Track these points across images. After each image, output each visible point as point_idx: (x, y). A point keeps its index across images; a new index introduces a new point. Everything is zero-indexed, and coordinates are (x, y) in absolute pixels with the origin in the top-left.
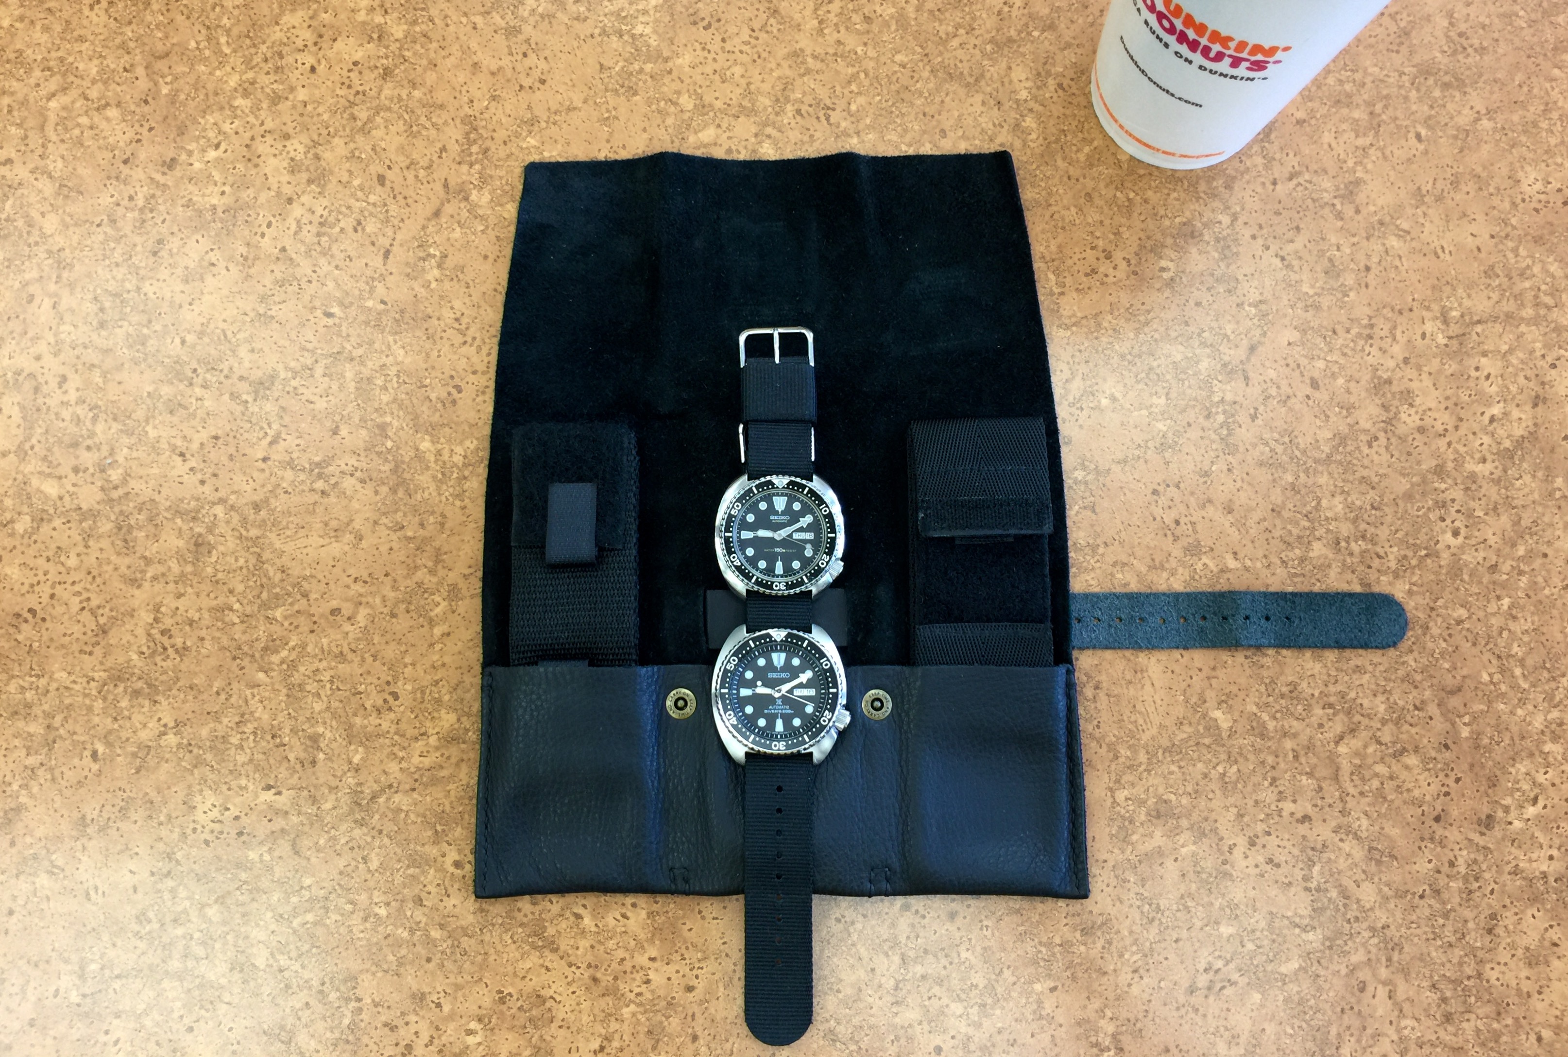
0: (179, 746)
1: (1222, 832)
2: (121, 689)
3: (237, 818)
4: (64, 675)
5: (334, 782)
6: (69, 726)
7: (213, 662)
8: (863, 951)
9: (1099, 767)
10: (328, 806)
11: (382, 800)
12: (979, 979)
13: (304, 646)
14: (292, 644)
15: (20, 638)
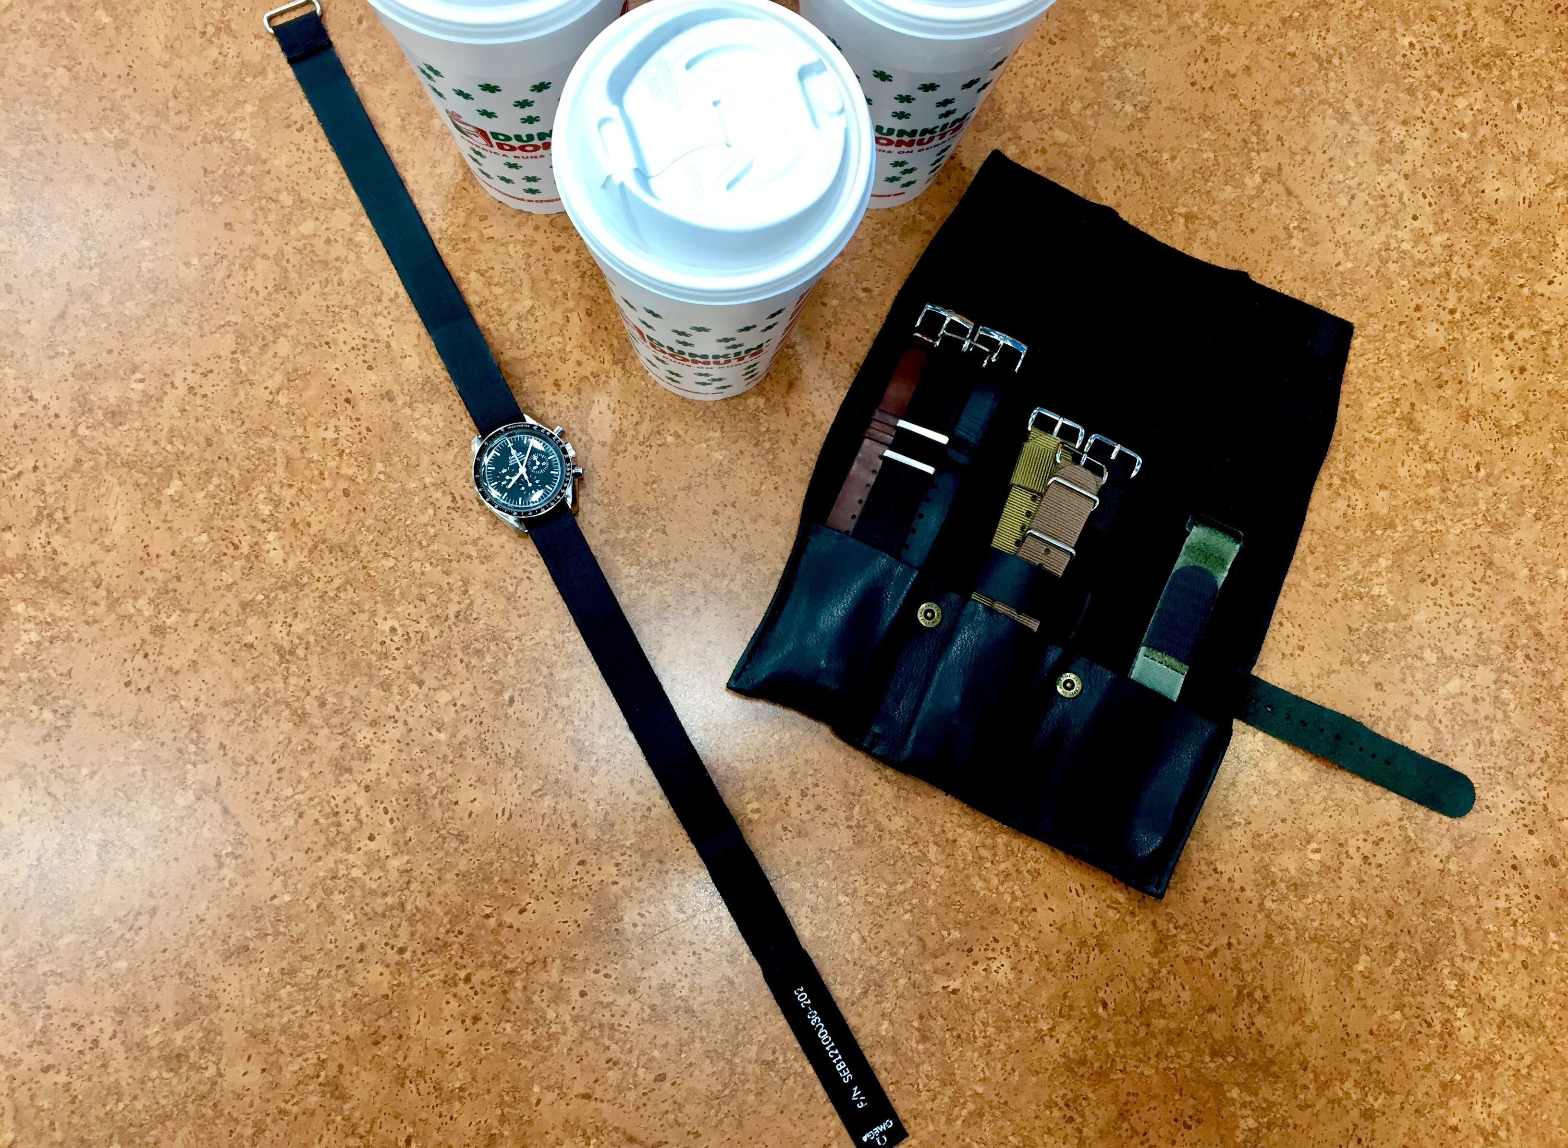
0: (1036, 1020)
1: (122, 1049)
2: (1097, 1065)
3: (976, 963)
4: (1146, 1073)
5: (901, 1002)
6: (1132, 1028)
7: (1023, 1099)
8: (439, 911)
9: (231, 1095)
10: (902, 982)
11: (858, 991)
12: (338, 898)
13: (950, 1121)
14: (959, 1122)
15: (1192, 1102)
